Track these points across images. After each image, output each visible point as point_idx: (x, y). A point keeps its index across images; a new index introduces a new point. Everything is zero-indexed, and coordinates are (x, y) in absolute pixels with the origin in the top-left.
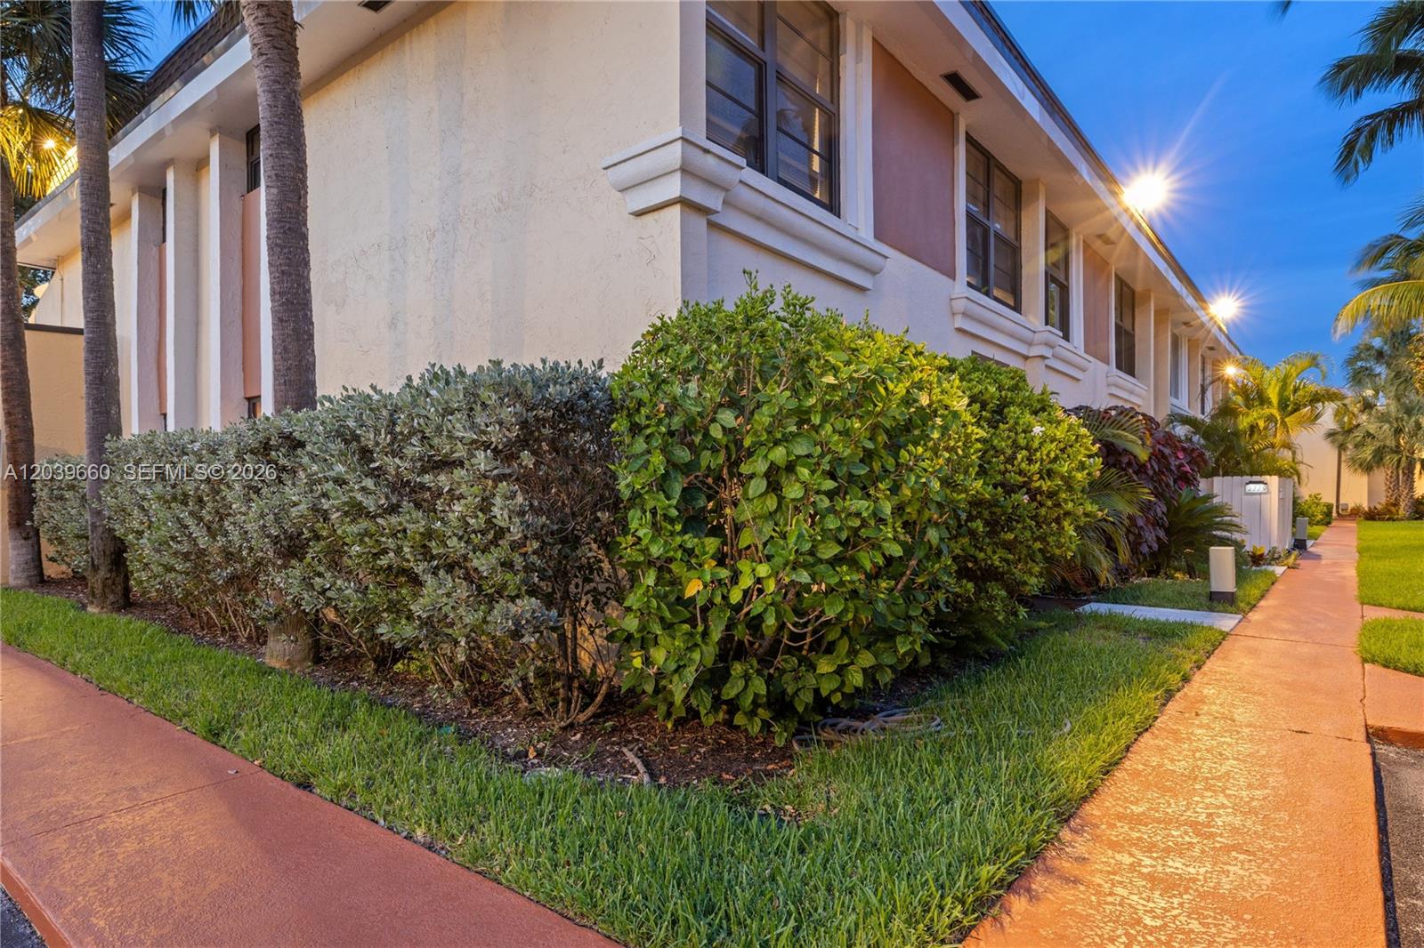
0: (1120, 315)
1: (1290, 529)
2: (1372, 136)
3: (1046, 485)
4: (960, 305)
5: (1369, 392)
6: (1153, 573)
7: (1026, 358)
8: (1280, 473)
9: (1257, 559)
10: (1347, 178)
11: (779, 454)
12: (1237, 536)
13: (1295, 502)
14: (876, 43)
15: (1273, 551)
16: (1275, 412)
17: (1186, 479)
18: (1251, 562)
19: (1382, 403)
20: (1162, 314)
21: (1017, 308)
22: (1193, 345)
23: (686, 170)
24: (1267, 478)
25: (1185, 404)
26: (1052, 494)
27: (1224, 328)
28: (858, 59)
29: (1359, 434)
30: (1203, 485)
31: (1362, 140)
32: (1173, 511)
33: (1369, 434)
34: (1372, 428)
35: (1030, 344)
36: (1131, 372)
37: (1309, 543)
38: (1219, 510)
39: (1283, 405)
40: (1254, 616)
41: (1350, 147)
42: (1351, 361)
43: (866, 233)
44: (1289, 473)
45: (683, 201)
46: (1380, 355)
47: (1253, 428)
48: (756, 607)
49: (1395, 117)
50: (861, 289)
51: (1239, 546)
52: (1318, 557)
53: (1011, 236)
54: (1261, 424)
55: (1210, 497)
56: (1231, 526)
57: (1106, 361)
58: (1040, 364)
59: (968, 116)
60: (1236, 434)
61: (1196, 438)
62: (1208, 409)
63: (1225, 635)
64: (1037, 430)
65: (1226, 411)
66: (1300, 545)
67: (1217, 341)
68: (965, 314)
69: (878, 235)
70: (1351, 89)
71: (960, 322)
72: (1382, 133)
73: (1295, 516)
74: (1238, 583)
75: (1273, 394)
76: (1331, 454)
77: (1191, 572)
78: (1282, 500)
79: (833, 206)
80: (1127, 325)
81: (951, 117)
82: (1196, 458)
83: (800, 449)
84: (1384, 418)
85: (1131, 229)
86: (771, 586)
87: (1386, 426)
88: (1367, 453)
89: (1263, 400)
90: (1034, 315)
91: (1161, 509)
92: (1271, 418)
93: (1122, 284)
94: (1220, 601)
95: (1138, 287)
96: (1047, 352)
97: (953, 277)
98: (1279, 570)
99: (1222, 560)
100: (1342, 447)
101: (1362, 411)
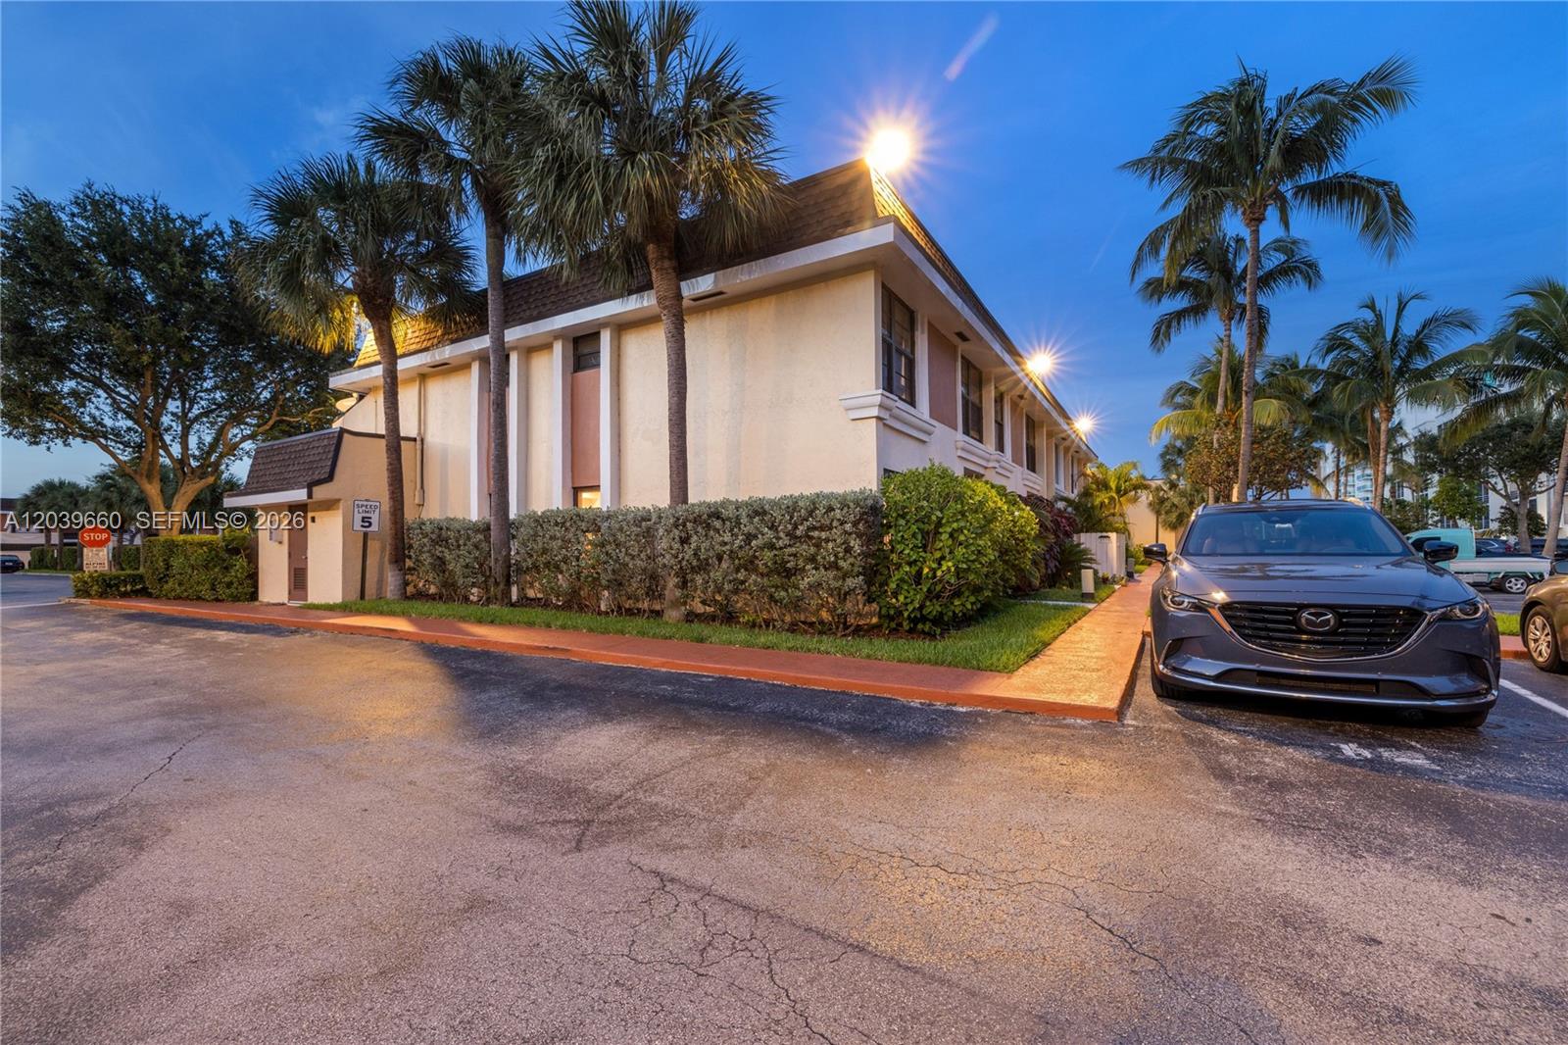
0: (1028, 438)
1: (1124, 566)
2: (1169, 327)
3: (1020, 537)
4: (961, 444)
5: (1174, 477)
6: (1050, 587)
7: (986, 468)
8: (1117, 530)
9: (1105, 580)
10: (1159, 350)
11: (955, 525)
12: (1094, 566)
13: (1127, 549)
14: (929, 323)
15: (1114, 576)
16: (1114, 495)
17: (1068, 535)
18: (1102, 582)
19: (1182, 484)
20: (1050, 435)
21: (980, 441)
22: (1067, 450)
23: (881, 406)
24: (1110, 534)
25: (1063, 488)
26: (1022, 540)
27: (1084, 439)
28: (923, 333)
29: (1168, 504)
30: (1075, 537)
31: (1163, 327)
32: (1063, 552)
33: (1174, 505)
34: (1176, 501)
35: (988, 461)
36: (1033, 470)
37: (1136, 575)
38: (1085, 552)
39: (1118, 491)
40: (1104, 604)
41: (1157, 331)
42: (1162, 456)
43: (926, 416)
44: (1124, 531)
45: (879, 418)
46: (1180, 452)
47: (1102, 504)
48: (947, 577)
49: (1180, 315)
50: (924, 442)
51: (1096, 572)
52: (1140, 581)
53: (977, 402)
54: (1106, 501)
55: (1079, 545)
56: (1091, 560)
57: (1022, 466)
58: (993, 472)
59: (962, 347)
60: (1093, 507)
61: (1070, 509)
62: (1076, 491)
63: (1090, 610)
64: (1017, 513)
65: (1086, 493)
66: (1130, 575)
67: (1079, 447)
68: (963, 449)
69: (931, 416)
70: (1156, 297)
71: (960, 453)
72: (1174, 324)
73: (1127, 558)
74: (1096, 589)
75: (1113, 485)
76: (1151, 518)
77: (1071, 586)
78: (1119, 547)
79: (912, 403)
80: (1031, 443)
81: (955, 348)
82: (1071, 522)
83: (962, 524)
84: (1183, 494)
85: (1031, 387)
86: (953, 569)
87: (1184, 500)
88: (1173, 517)
89: (1106, 486)
90: (990, 445)
91: (1057, 549)
92: (1112, 499)
93: (1028, 417)
94: (1088, 597)
95: (1036, 419)
96: (997, 465)
97: (956, 430)
98: (1117, 587)
99: (1087, 576)
100: (1158, 513)
101: (1170, 489)
